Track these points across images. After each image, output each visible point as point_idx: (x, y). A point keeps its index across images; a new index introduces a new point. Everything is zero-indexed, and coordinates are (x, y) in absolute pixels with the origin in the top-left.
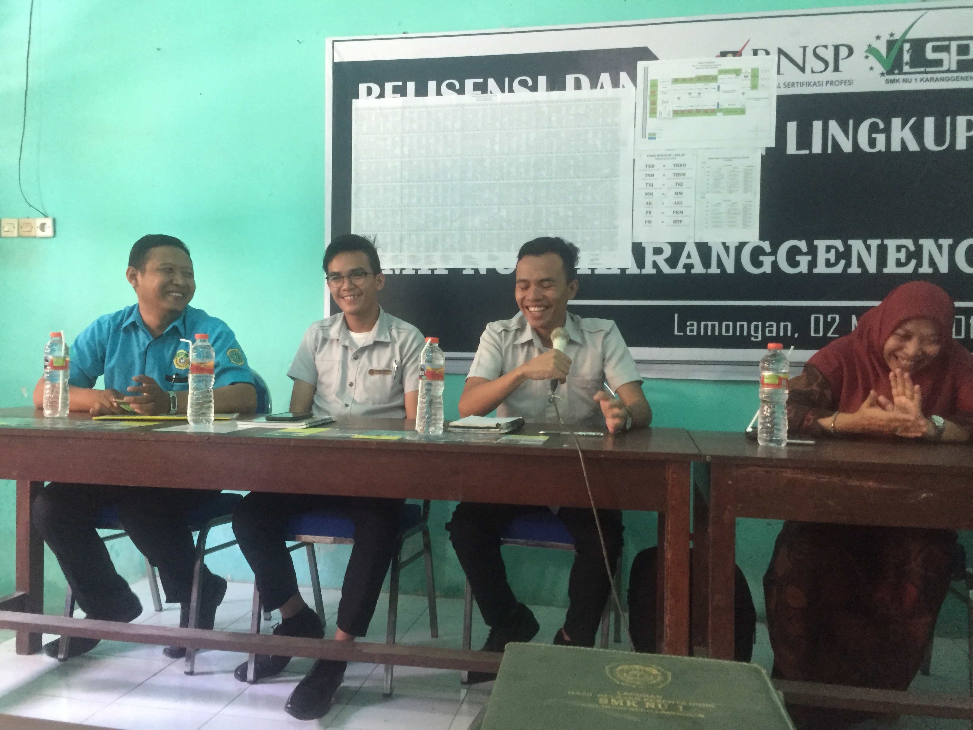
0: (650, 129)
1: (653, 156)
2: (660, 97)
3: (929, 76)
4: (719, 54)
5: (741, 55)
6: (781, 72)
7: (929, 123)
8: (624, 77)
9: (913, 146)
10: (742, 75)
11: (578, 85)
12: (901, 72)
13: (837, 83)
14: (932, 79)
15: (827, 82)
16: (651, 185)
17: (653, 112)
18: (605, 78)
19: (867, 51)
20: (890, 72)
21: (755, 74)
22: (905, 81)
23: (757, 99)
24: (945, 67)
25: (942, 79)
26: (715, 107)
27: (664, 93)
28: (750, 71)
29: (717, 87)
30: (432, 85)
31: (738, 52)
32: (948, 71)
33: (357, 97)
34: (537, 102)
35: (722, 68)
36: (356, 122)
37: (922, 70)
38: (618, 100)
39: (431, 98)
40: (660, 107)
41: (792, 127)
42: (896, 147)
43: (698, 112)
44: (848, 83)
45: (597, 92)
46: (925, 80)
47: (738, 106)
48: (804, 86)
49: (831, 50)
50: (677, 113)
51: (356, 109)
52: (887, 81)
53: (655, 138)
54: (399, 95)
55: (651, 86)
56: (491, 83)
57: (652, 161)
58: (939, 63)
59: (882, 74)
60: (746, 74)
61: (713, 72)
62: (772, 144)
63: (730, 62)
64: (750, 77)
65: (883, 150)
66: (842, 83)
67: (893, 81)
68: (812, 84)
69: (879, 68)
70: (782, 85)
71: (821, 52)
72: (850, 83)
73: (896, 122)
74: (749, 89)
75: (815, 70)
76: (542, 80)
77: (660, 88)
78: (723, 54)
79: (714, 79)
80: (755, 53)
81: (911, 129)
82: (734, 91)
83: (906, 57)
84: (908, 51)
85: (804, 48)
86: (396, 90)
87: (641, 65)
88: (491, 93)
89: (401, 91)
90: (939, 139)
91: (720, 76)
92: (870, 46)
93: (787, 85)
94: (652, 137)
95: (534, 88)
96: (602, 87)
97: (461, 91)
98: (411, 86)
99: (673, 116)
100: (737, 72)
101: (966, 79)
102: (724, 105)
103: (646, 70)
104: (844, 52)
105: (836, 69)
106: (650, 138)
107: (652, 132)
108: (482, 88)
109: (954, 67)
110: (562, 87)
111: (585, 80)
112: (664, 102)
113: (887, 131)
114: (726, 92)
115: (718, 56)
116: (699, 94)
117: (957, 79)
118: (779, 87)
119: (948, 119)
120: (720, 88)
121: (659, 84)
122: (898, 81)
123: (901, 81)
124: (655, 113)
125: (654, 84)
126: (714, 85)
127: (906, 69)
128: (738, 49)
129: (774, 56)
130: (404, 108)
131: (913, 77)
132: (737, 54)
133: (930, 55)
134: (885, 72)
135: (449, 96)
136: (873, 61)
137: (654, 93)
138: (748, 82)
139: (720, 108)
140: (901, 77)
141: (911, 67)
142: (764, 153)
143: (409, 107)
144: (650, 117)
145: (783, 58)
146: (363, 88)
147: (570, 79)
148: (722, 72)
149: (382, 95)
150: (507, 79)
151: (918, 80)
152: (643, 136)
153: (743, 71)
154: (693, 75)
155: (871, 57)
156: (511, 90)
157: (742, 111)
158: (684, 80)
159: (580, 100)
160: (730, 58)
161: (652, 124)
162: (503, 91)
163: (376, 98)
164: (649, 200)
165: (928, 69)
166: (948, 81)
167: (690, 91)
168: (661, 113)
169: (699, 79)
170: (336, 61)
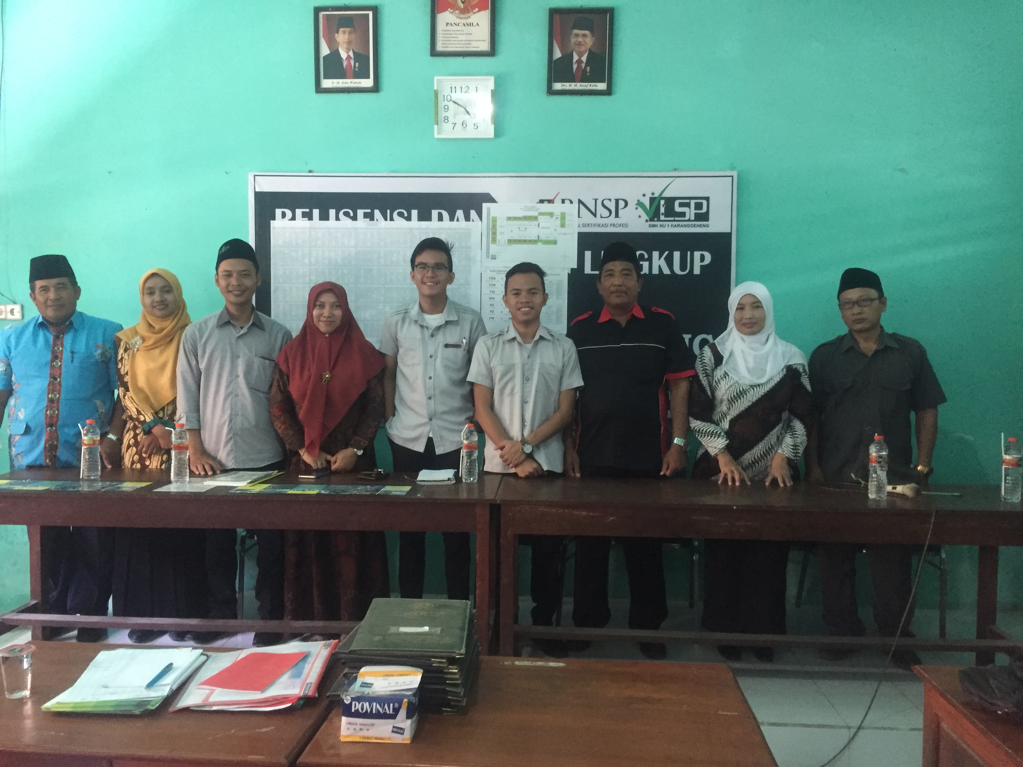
0: (492, 252)
1: (494, 271)
2: (499, 230)
3: (677, 223)
4: (539, 201)
5: (553, 203)
6: (580, 216)
7: (677, 255)
8: (473, 213)
9: (666, 271)
10: (554, 217)
11: (440, 218)
12: (659, 220)
13: (617, 225)
14: (679, 225)
15: (611, 225)
16: (494, 292)
17: (494, 240)
18: (460, 213)
19: (636, 204)
20: (652, 220)
21: (563, 216)
22: (661, 226)
23: (565, 234)
24: (687, 218)
25: (685, 226)
26: (537, 239)
27: (501, 226)
28: (560, 214)
29: (537, 224)
30: (332, 212)
31: (551, 200)
32: (689, 220)
33: (274, 219)
34: (411, 229)
35: (541, 211)
36: (273, 237)
37: (673, 219)
38: (469, 230)
39: (332, 222)
40: (499, 237)
41: (588, 255)
42: (655, 271)
43: (525, 241)
44: (624, 226)
45: (455, 223)
46: (674, 226)
47: (552, 238)
48: (596, 227)
49: (613, 202)
50: (511, 242)
51: (274, 228)
52: (650, 226)
53: (495, 259)
54: (307, 219)
55: (492, 221)
56: (377, 213)
57: (494, 275)
58: (683, 214)
59: (647, 221)
60: (557, 217)
61: (535, 214)
62: (575, 266)
63: (546, 207)
64: (560, 218)
65: (647, 273)
66: (620, 226)
67: (654, 226)
68: (601, 225)
69: (645, 217)
70: (581, 225)
71: (606, 203)
72: (626, 225)
73: (656, 254)
74: (559, 227)
75: (602, 216)
76: (415, 213)
77: (498, 223)
78: (542, 201)
79: (535, 218)
80: (563, 201)
81: (666, 259)
82: (549, 228)
83: (662, 210)
84: (663, 206)
85: (596, 200)
86: (304, 215)
87: (485, 206)
88: (377, 220)
89: (308, 216)
90: (683, 267)
91: (539, 217)
92: (638, 201)
93: (584, 225)
94: (494, 258)
95: (409, 219)
96: (458, 220)
97: (355, 218)
98: (316, 212)
99: (508, 243)
100: (551, 215)
101: (700, 226)
102: (543, 238)
103: (489, 209)
104: (622, 204)
105: (617, 216)
106: (492, 259)
107: (493, 254)
108: (370, 216)
109: (693, 218)
110: (429, 219)
111: (445, 214)
112: (501, 233)
113: (650, 260)
114: (544, 228)
115: (537, 203)
116: (526, 228)
117: (694, 226)
118: (579, 226)
119: (689, 253)
120: (540, 225)
121: (498, 220)
122: (656, 226)
123: (659, 226)
124: (496, 241)
125: (495, 220)
126: (536, 223)
127: (662, 218)
128: (551, 198)
129: (576, 204)
130: (310, 228)
131: (667, 223)
132: (550, 201)
133: (678, 209)
134: (648, 219)
135: (345, 222)
136: (640, 211)
137: (494, 226)
138: (558, 222)
139: (540, 239)
140: (659, 223)
141: (665, 216)
142: (570, 272)
143: (315, 228)
144: (492, 243)
145: (581, 206)
146: (278, 212)
147: (435, 213)
148: (541, 214)
149: (293, 218)
150: (388, 211)
151: (670, 226)
152: (488, 257)
153: (555, 214)
154: (521, 215)
155: (639, 209)
156: (392, 219)
157: (555, 242)
158: (516, 219)
159: (442, 229)
160: (546, 204)
161: (494, 248)
162: (386, 219)
163: (289, 220)
164: (491, 303)
165: (676, 219)
166: (689, 227)
167: (519, 227)
168: (499, 241)
169: (526, 218)
170: (257, 190)
